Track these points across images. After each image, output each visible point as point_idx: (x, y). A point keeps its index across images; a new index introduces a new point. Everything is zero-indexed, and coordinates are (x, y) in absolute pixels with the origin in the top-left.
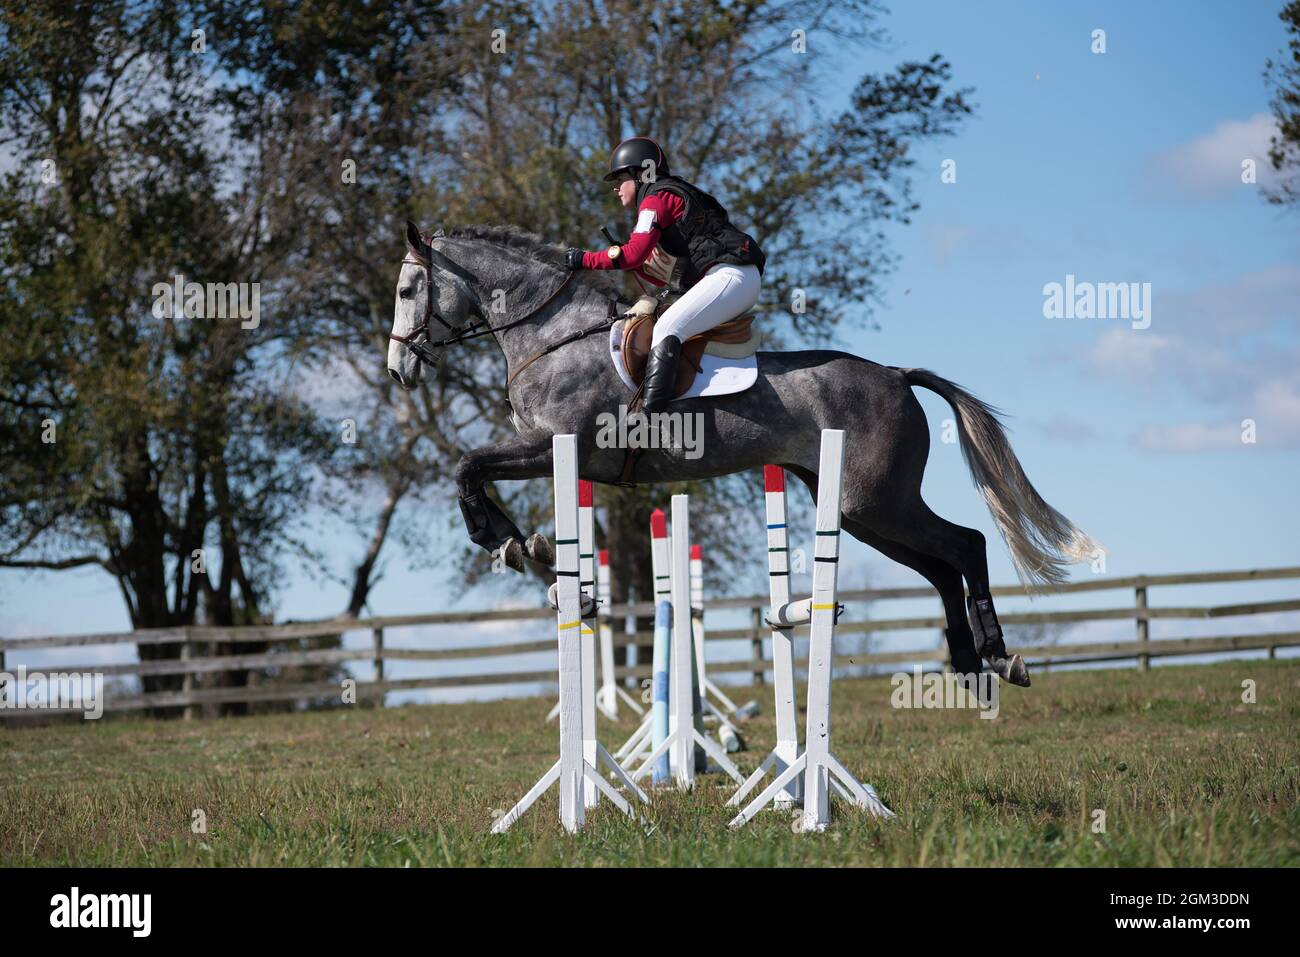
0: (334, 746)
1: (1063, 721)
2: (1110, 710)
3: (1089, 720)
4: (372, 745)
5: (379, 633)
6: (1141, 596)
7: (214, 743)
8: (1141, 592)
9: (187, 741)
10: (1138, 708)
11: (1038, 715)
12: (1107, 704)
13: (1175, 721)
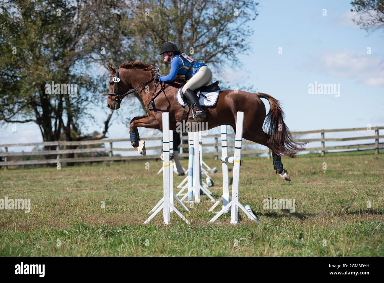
0: (99, 182)
1: (301, 176)
2: (314, 173)
3: (308, 176)
4: (110, 181)
5: (111, 144)
6: (323, 135)
7: (66, 180)
8: (323, 134)
9: (58, 179)
10: (322, 173)
11: (294, 175)
12: (314, 171)
13: (332, 177)
